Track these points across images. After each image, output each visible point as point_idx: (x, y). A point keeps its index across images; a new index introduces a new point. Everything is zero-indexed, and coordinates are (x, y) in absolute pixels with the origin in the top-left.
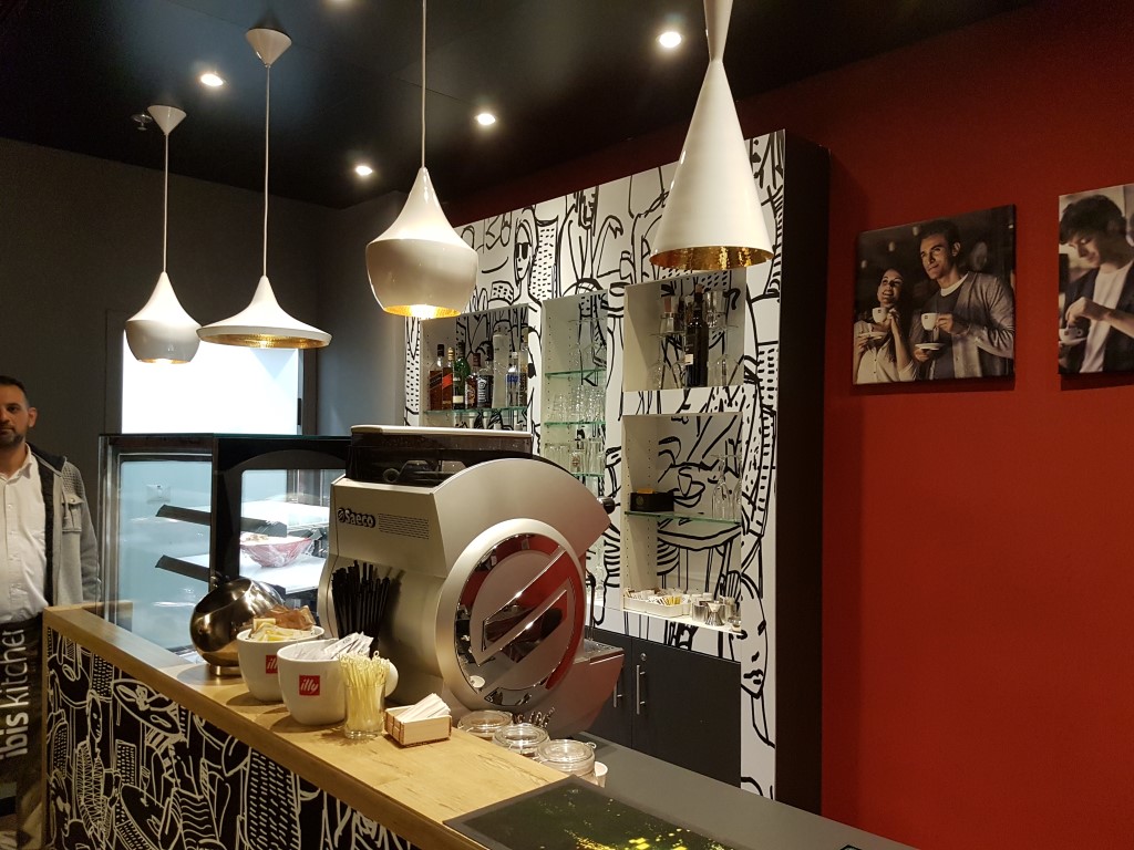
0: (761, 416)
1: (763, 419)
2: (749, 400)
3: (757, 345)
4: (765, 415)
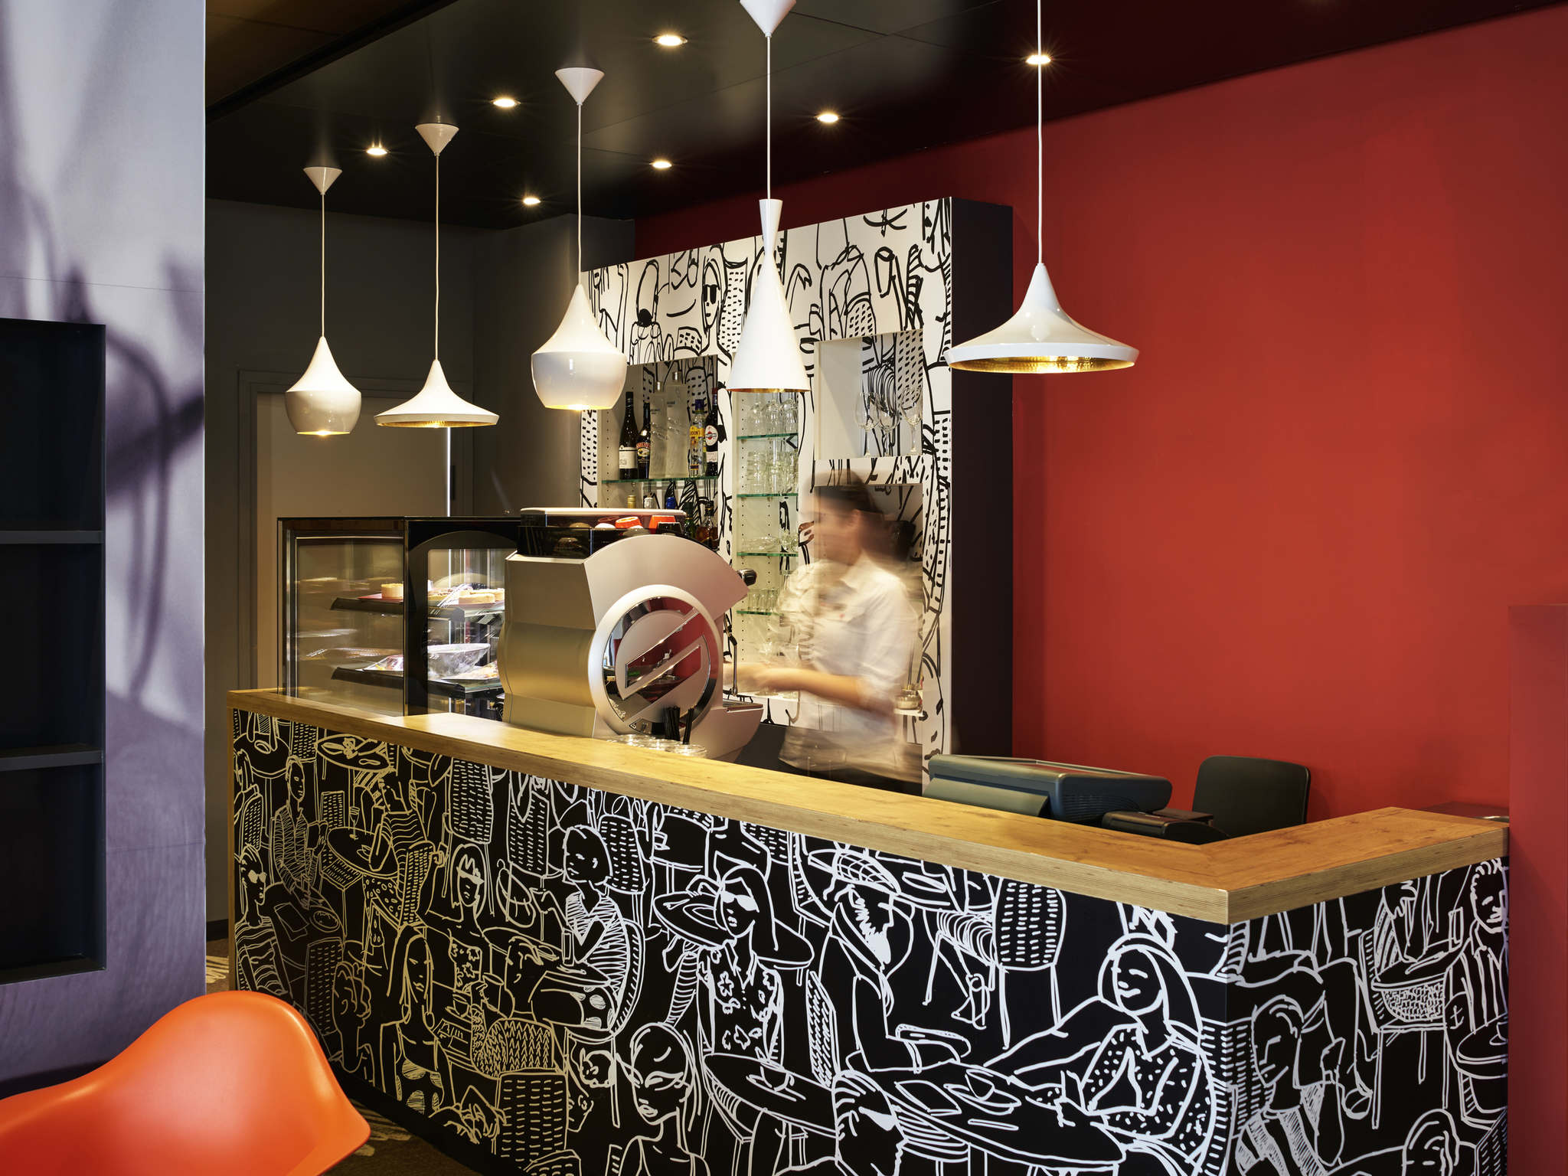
0: (938, 488)
1: (940, 491)
2: (928, 472)
3: (934, 413)
4: (941, 487)
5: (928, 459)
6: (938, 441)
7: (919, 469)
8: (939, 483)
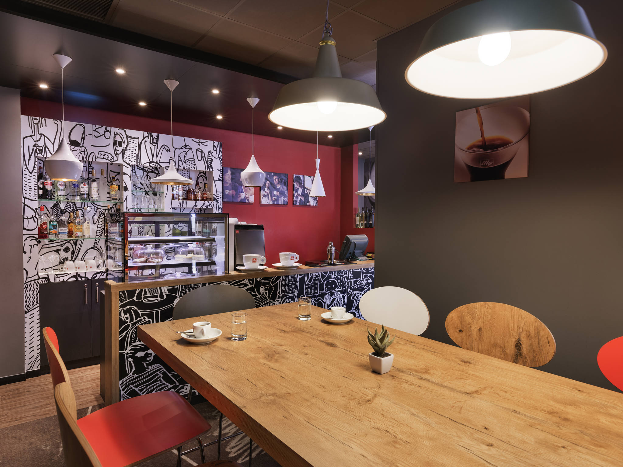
0: (218, 209)
2: (215, 205)
3: (217, 192)
5: (215, 203)
6: (218, 198)
7: (212, 204)
8: (219, 208)
